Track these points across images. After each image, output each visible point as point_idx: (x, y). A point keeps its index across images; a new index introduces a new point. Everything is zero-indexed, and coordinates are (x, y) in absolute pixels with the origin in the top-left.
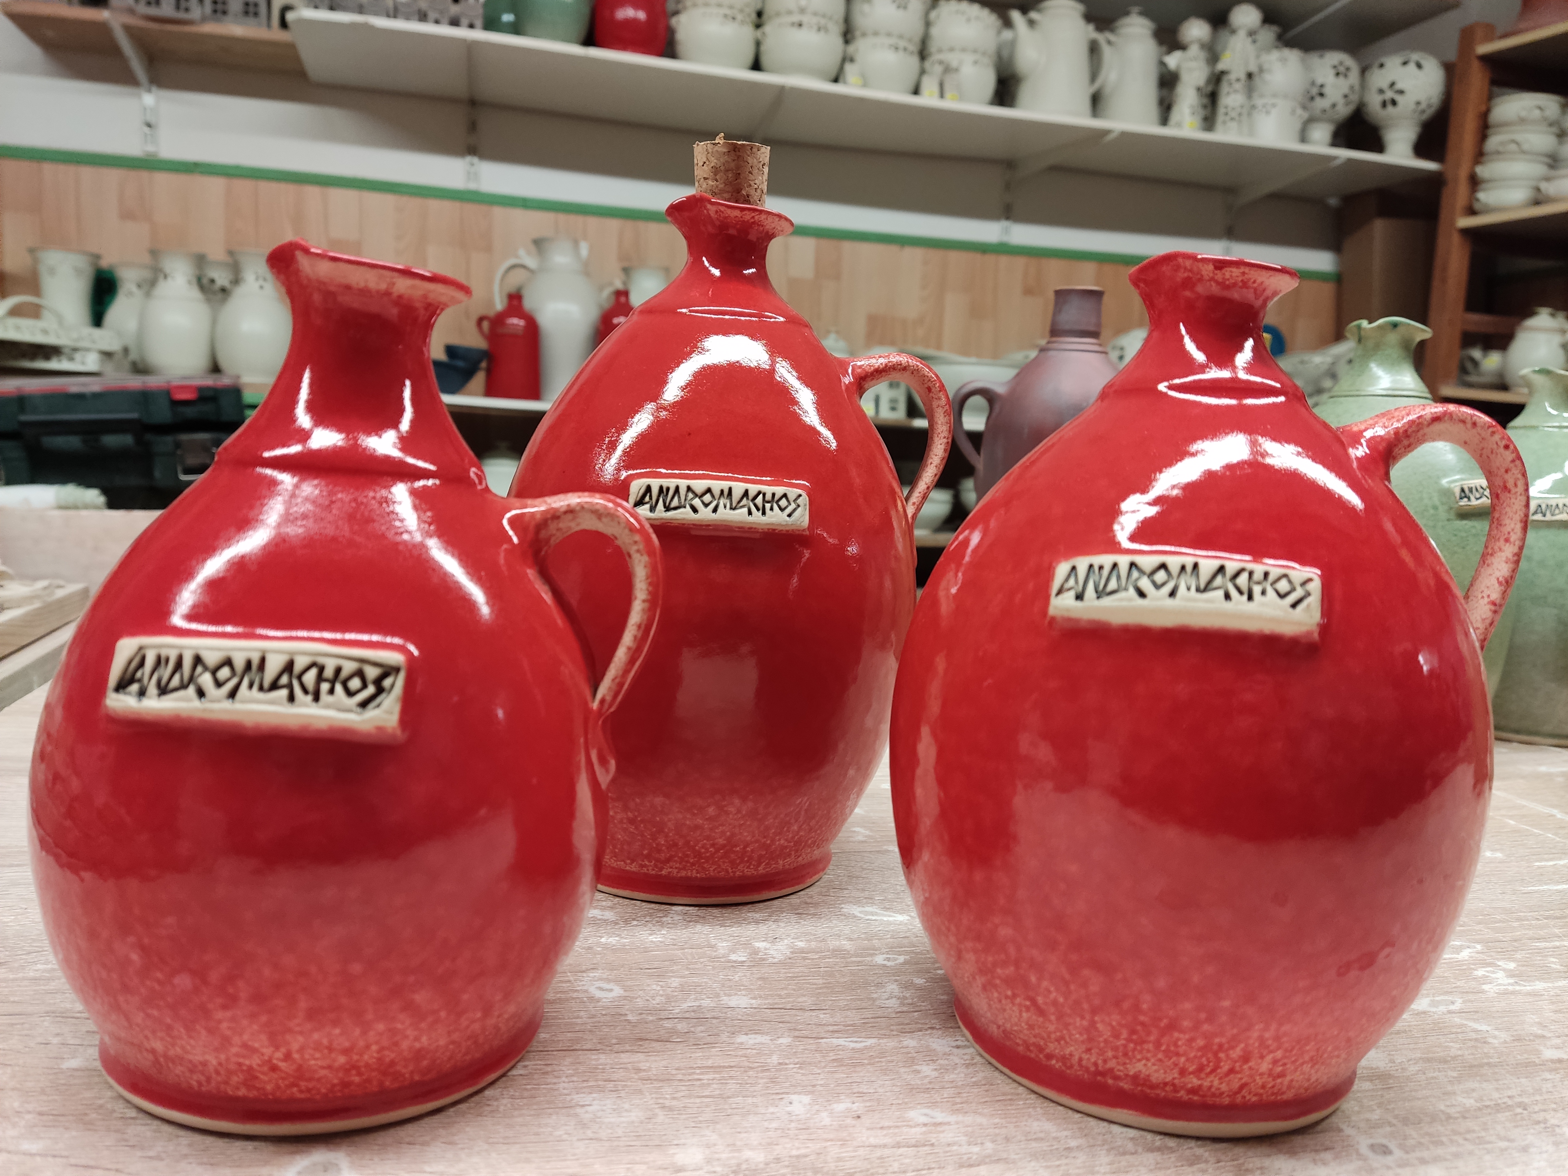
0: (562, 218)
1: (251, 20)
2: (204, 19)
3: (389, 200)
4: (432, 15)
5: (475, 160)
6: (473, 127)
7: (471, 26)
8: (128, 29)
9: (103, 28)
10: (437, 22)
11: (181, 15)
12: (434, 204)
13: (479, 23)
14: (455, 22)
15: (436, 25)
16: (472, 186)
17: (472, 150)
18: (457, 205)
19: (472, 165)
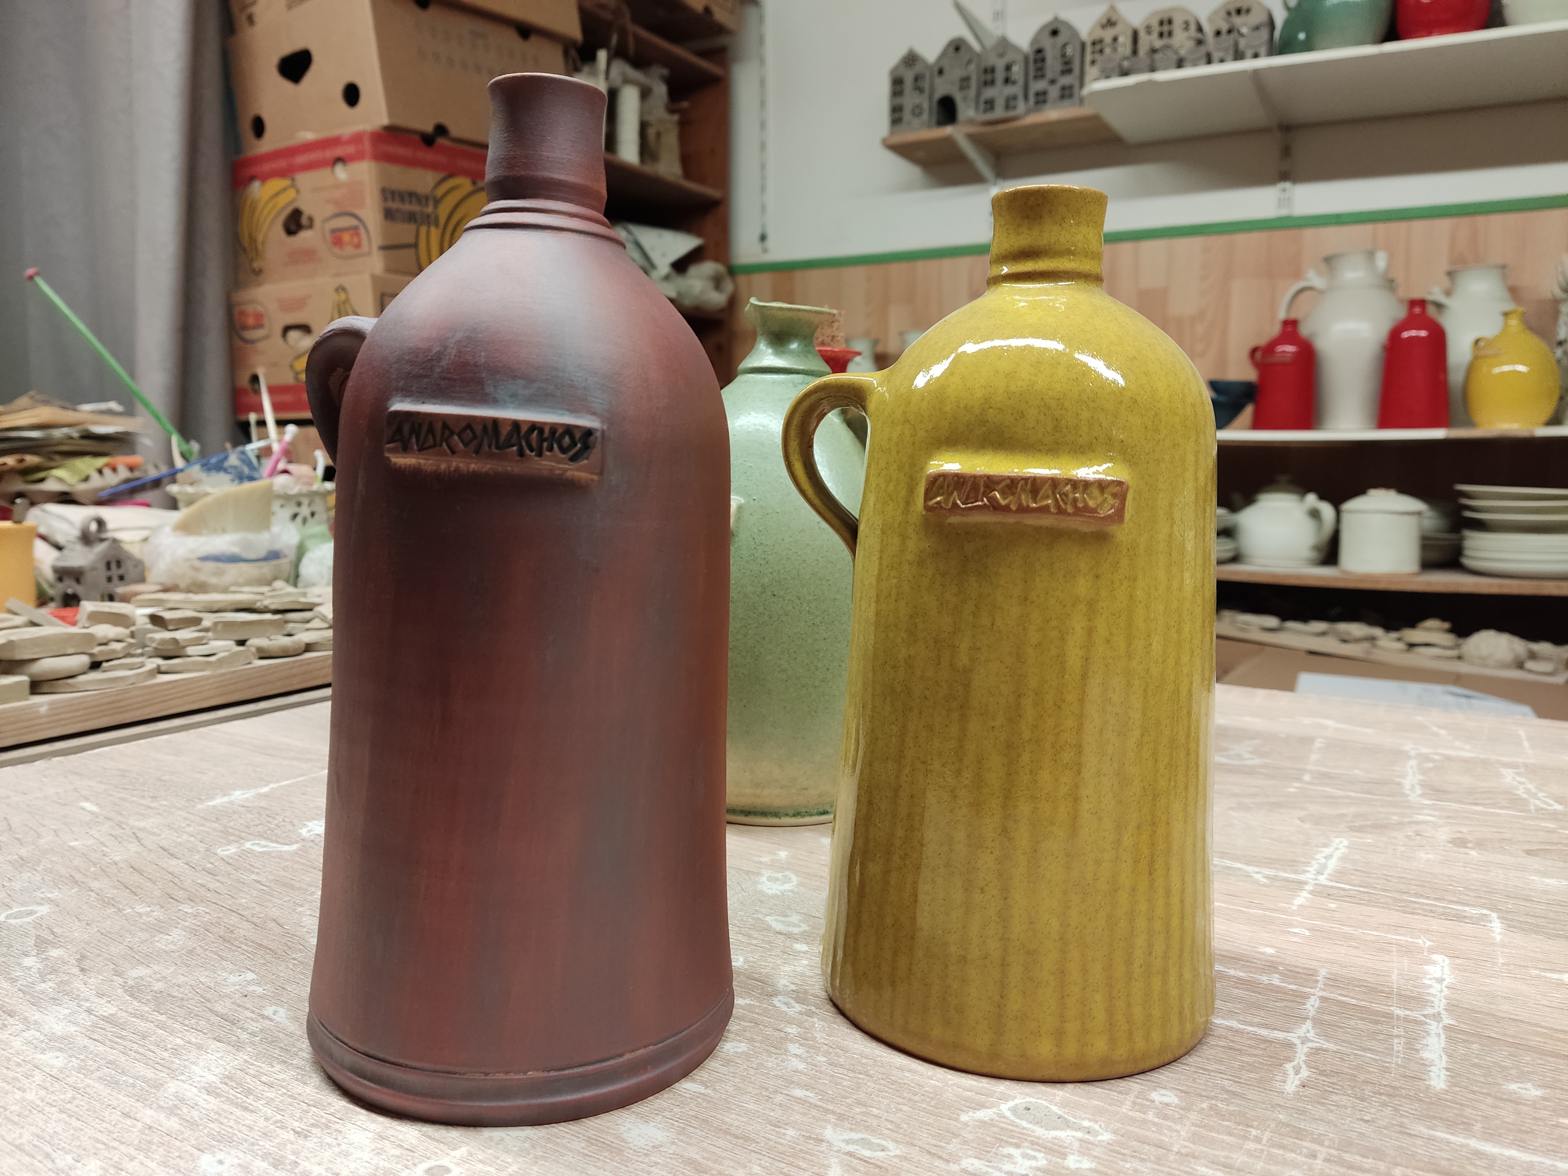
0: (1381, 227)
1: (1066, 102)
2: (1028, 112)
3: (1196, 243)
4: (1216, 55)
5: (1287, 185)
6: (1286, 151)
7: (1256, 56)
8: (971, 137)
9: (949, 142)
10: (1222, 61)
11: (1011, 114)
12: (1241, 239)
13: (1263, 50)
14: (1239, 56)
15: (1221, 64)
16: (1284, 212)
17: (1285, 176)
18: (1265, 235)
19: (1284, 190)
